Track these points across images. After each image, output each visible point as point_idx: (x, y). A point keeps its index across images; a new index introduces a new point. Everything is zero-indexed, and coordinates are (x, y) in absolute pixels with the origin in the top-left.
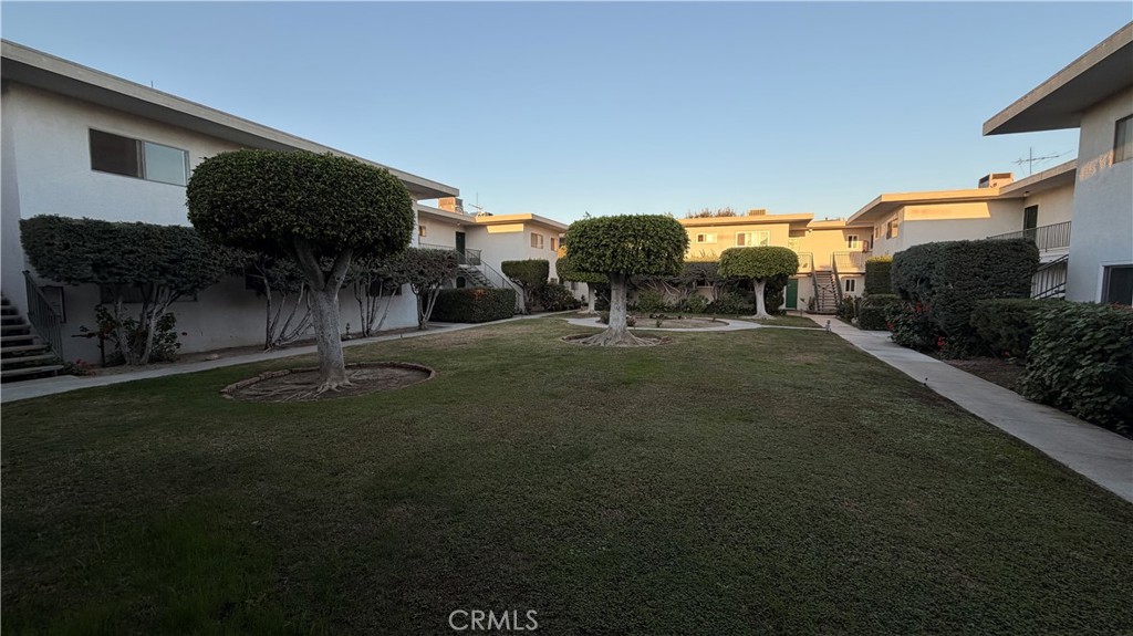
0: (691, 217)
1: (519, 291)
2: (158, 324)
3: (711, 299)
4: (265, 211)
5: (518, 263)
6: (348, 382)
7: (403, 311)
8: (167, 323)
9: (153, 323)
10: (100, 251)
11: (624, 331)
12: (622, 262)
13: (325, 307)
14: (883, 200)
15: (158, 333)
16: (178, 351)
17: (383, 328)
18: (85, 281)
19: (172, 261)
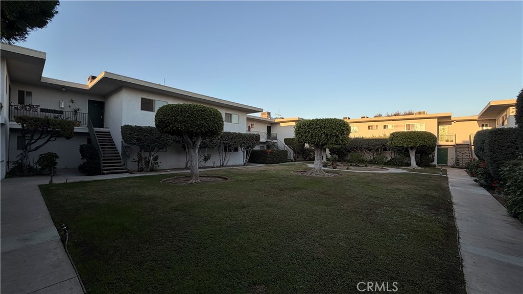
0: (389, 116)
1: (292, 152)
2: (154, 158)
3: (389, 158)
4: (172, 123)
5: (290, 139)
6: (199, 181)
7: (238, 159)
8: (156, 159)
9: (151, 158)
10: (138, 135)
11: (320, 169)
12: (315, 139)
13: (193, 154)
14: (491, 105)
15: (153, 162)
16: (158, 168)
17: (227, 165)
18: (134, 144)
19: (157, 138)
